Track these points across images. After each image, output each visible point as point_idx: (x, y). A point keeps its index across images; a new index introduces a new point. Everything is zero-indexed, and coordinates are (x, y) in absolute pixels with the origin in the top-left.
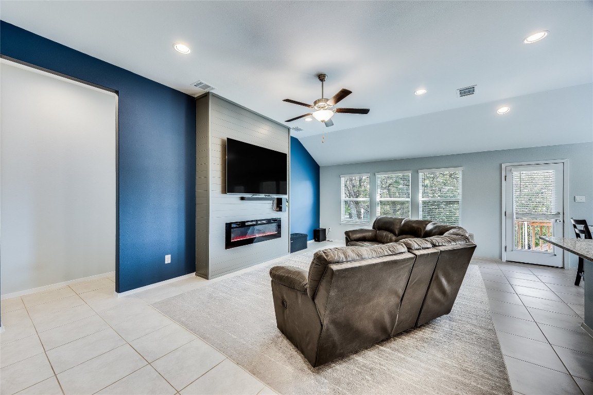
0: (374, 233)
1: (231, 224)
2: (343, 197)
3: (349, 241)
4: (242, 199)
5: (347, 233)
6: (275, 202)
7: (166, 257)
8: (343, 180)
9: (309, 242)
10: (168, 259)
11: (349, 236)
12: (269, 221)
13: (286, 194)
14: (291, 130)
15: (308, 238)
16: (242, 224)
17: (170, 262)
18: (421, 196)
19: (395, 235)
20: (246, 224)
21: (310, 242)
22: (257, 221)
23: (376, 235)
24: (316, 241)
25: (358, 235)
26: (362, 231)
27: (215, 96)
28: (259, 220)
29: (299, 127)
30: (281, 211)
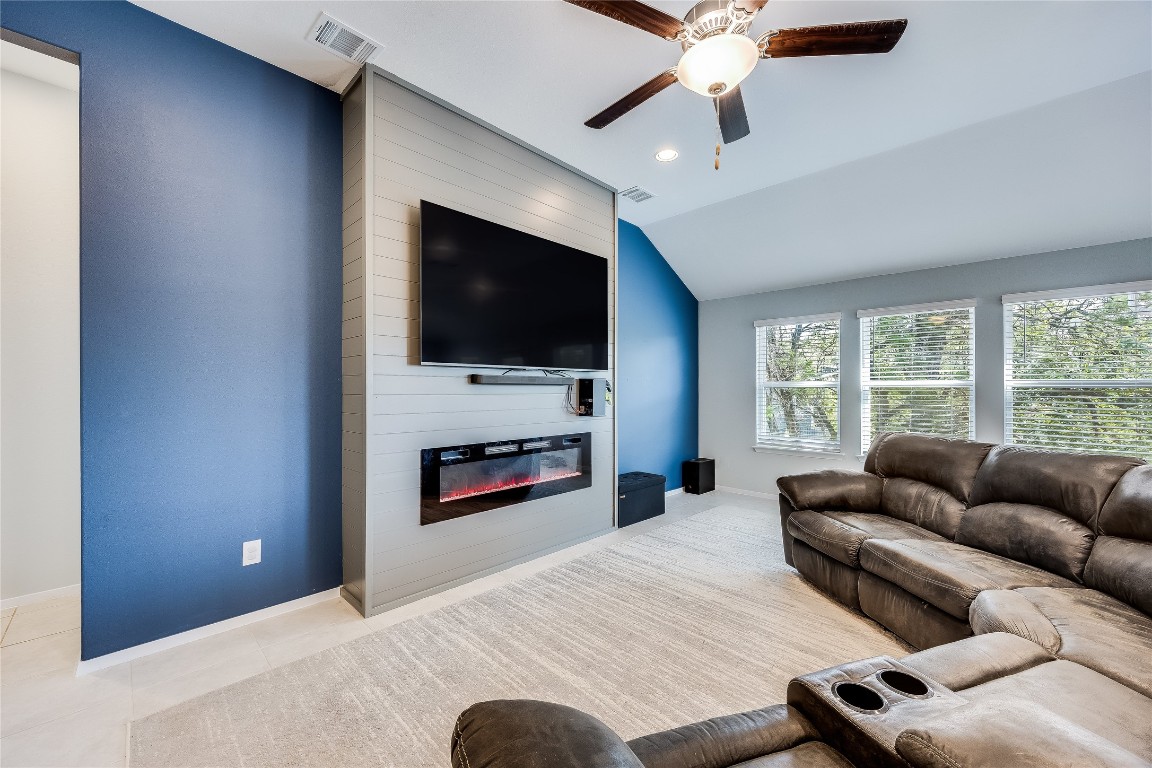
0: (875, 485)
1: (437, 452)
2: (762, 378)
3: (793, 509)
4: (474, 379)
5: (783, 483)
6: (575, 389)
7: (247, 546)
8: (761, 333)
9: (669, 495)
10: (252, 553)
11: (793, 495)
12: (557, 443)
13: (605, 367)
14: (620, 198)
15: (667, 485)
16: (475, 453)
17: (258, 560)
18: (1011, 372)
19: (960, 498)
20: (489, 451)
21: (674, 496)
22: (521, 443)
23: (880, 494)
24: (687, 491)
25: (823, 493)
26: (832, 478)
27: (383, 77)
28: (526, 441)
29: (643, 188)
30: (591, 414)
